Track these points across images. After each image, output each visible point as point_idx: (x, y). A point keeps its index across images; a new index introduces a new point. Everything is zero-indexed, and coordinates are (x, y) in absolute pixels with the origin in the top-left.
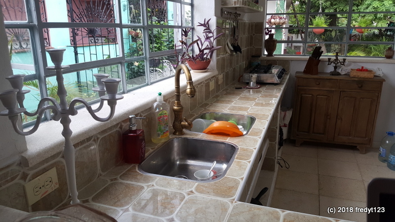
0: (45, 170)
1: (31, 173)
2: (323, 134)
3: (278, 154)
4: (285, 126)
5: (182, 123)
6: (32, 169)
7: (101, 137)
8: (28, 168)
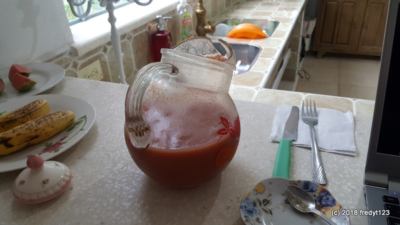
0: (91, 62)
1: (80, 62)
2: (347, 44)
3: (299, 66)
4: (308, 37)
5: (206, 27)
6: (80, 59)
7: (133, 36)
8: (77, 57)
